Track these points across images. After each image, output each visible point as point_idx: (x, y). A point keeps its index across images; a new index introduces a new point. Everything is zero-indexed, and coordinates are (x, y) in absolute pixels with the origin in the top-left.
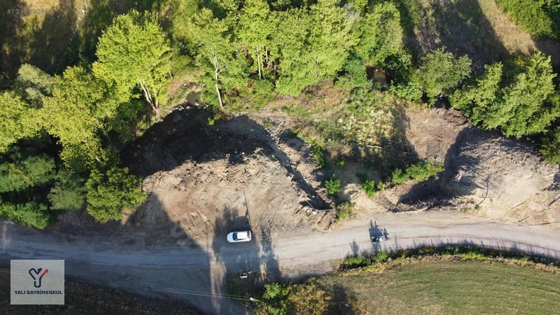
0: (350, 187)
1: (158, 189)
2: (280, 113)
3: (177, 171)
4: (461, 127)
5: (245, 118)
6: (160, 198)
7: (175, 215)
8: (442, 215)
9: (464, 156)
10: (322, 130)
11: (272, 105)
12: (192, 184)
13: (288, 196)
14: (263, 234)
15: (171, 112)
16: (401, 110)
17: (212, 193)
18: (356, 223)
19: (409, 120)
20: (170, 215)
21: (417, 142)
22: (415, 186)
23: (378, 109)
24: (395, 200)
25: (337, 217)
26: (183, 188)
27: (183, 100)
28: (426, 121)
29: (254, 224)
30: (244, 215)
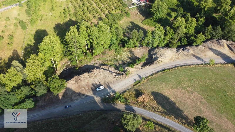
0: (126, 68)
1: (69, 86)
2: (97, 61)
3: (73, 79)
4: (148, 49)
5: (87, 65)
6: (70, 88)
7: (78, 91)
8: (154, 65)
9: (152, 54)
10: (111, 61)
11: (94, 60)
12: (79, 81)
13: (110, 75)
14: (107, 86)
15: (62, 71)
16: (131, 51)
17: (86, 82)
18: (132, 75)
19: (134, 52)
20: (75, 91)
21: (139, 56)
22: (143, 63)
23: (124, 52)
24: (140, 67)
25: (126, 75)
26: (76, 83)
27: (65, 67)
28: (139, 51)
29: (103, 84)
30: (99, 83)
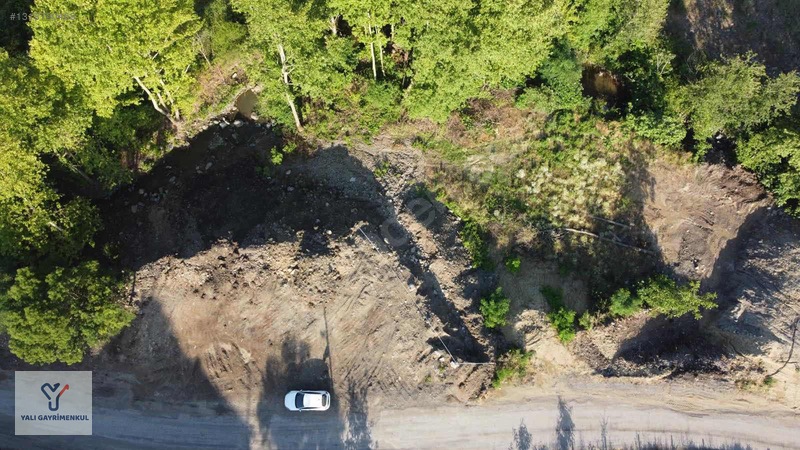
0: (528, 316)
1: (163, 293)
2: (409, 149)
3: (200, 260)
4: (753, 205)
5: (341, 151)
6: (167, 310)
7: (194, 345)
8: (698, 391)
9: (753, 269)
10: (484, 189)
11: (394, 132)
12: (228, 286)
13: (407, 326)
15: (205, 128)
16: (640, 160)
17: (263, 309)
18: (530, 391)
19: (653, 183)
20: (182, 344)
21: (664, 229)
22: (651, 322)
23: (595, 157)
24: (610, 350)
25: (495, 378)
26: (210, 293)
27: (229, 108)
28: (686, 188)
29: (338, 377)
30: (320, 356)
